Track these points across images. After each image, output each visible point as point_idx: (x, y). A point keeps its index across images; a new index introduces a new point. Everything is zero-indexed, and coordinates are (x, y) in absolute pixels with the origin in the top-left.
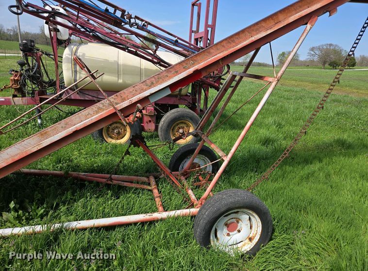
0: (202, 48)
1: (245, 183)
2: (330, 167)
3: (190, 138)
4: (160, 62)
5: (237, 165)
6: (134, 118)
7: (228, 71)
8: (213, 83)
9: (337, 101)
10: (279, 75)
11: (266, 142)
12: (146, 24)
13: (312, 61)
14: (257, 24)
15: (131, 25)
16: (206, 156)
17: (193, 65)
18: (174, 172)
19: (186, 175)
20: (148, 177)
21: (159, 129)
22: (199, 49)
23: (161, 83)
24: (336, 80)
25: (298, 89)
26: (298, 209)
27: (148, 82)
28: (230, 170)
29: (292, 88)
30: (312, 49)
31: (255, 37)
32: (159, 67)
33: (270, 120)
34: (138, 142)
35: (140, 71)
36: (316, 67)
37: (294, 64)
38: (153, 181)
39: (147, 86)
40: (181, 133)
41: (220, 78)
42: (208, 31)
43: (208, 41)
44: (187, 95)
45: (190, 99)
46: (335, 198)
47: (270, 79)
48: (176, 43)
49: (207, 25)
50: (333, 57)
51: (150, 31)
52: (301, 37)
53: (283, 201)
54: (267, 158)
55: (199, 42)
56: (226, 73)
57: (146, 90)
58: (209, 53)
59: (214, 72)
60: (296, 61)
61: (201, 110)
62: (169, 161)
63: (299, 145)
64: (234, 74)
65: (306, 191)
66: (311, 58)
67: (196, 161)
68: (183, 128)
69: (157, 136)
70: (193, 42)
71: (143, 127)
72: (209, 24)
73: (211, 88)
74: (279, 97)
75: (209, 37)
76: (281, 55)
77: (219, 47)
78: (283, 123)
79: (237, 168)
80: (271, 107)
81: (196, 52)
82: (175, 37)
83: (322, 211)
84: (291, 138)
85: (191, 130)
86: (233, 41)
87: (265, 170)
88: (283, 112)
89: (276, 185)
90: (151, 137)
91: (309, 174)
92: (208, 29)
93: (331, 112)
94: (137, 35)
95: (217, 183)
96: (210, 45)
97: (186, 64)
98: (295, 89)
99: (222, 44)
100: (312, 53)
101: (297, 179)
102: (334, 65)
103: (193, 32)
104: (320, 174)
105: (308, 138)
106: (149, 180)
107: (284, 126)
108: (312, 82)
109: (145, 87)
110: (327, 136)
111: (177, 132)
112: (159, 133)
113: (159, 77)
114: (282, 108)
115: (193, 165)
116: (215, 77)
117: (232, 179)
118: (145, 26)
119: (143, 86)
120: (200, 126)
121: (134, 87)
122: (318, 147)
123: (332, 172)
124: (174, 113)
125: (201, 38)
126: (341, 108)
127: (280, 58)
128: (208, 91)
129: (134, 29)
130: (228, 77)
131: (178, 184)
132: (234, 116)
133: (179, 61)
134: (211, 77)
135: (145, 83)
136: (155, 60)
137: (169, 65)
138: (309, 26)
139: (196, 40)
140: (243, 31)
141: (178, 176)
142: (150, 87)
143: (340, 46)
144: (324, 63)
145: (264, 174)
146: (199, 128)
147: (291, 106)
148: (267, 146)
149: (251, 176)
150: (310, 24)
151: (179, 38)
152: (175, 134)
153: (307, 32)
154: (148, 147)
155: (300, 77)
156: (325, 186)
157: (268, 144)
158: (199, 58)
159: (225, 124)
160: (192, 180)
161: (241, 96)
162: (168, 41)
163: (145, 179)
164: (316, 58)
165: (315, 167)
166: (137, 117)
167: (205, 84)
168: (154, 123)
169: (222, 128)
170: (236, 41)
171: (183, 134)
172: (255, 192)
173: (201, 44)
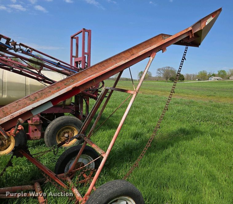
0: (81, 69)
1: (122, 172)
2: (179, 149)
3: (74, 141)
4: (45, 79)
5: (116, 158)
6: (16, 131)
7: (103, 86)
8: (92, 94)
9: (177, 103)
10: (137, 89)
11: (136, 136)
12: (30, 50)
13: (160, 77)
14: (119, 54)
15: (17, 50)
16: (89, 155)
17: (73, 82)
18: (60, 175)
19: (72, 175)
20: (33, 184)
21: (45, 136)
22: (78, 70)
23: (45, 97)
24: (173, 91)
25: (154, 96)
26: (162, 186)
27: (32, 97)
28: (110, 163)
29: (149, 95)
30: (159, 70)
31: (118, 64)
32: (44, 83)
33: (137, 119)
34: (21, 153)
35: (25, 87)
36: (162, 81)
37: (149, 79)
38: (38, 187)
39: (30, 100)
40: (66, 137)
41: (97, 91)
42: (85, 57)
43: (86, 64)
44: (70, 105)
45: (73, 108)
46: (184, 172)
47: (132, 92)
48: (58, 65)
49: (84, 53)
50: (171, 75)
51: (34, 55)
52: (148, 64)
53: (151, 181)
54: (137, 149)
55: (78, 64)
56: (102, 87)
57: (29, 104)
58: (86, 73)
59: (92, 87)
60: (150, 77)
61: (84, 116)
62: (54, 164)
63: (158, 136)
64: (107, 88)
65: (165, 170)
66: (159, 75)
67: (80, 160)
68: (68, 132)
69: (44, 142)
70: (73, 65)
71: (28, 136)
72: (85, 52)
73: (90, 98)
74: (142, 102)
75: (86, 61)
76: (140, 73)
77: (93, 69)
78: (146, 121)
79: (115, 160)
80: (137, 109)
81: (76, 72)
82: (58, 60)
83: (177, 184)
84: (152, 131)
85: (76, 134)
86: (103, 66)
87: (136, 159)
88: (145, 112)
89: (146, 170)
90: (38, 144)
91: (166, 156)
92: (85, 55)
93: (174, 111)
94: (22, 58)
95: (99, 177)
96: (87, 67)
97: (67, 82)
98: (151, 96)
99: (96, 67)
100: (159, 72)
101: (159, 162)
102: (172, 80)
103: (73, 57)
104: (173, 155)
105: (163, 130)
106: (34, 187)
107: (147, 122)
108: (161, 91)
109: (28, 102)
110: (174, 127)
111: (62, 136)
112: (45, 140)
113: (42, 93)
114: (144, 109)
115: (78, 165)
116: (93, 90)
117: (112, 171)
118: (30, 51)
119: (26, 101)
120: (82, 130)
121: (17, 102)
122: (169, 135)
123: (180, 153)
124: (59, 121)
125: (80, 61)
126: (180, 107)
127: (140, 75)
128: (88, 100)
129: (19, 53)
130: (103, 90)
131: (63, 186)
132: (111, 118)
133: (63, 79)
134: (90, 90)
135: (28, 99)
136: (39, 78)
137: (54, 82)
138: (151, 58)
139: (77, 63)
140: (110, 59)
141: (64, 177)
142: (34, 101)
143: (174, 68)
144: (167, 78)
145: (136, 162)
146: (82, 131)
147: (150, 108)
148: (137, 139)
149: (127, 166)
150: (152, 57)
151: (60, 61)
152: (61, 139)
153: (150, 61)
154: (31, 156)
155: (153, 88)
156: (177, 164)
157: (138, 137)
158: (77, 77)
159: (104, 125)
160: (77, 178)
161: (116, 102)
162: (51, 63)
163: (30, 187)
164: (162, 76)
165: (170, 150)
166: (19, 130)
167: (85, 95)
168: (40, 131)
169: (102, 129)
170: (106, 65)
171: (68, 138)
172: (131, 179)
173: (80, 66)
